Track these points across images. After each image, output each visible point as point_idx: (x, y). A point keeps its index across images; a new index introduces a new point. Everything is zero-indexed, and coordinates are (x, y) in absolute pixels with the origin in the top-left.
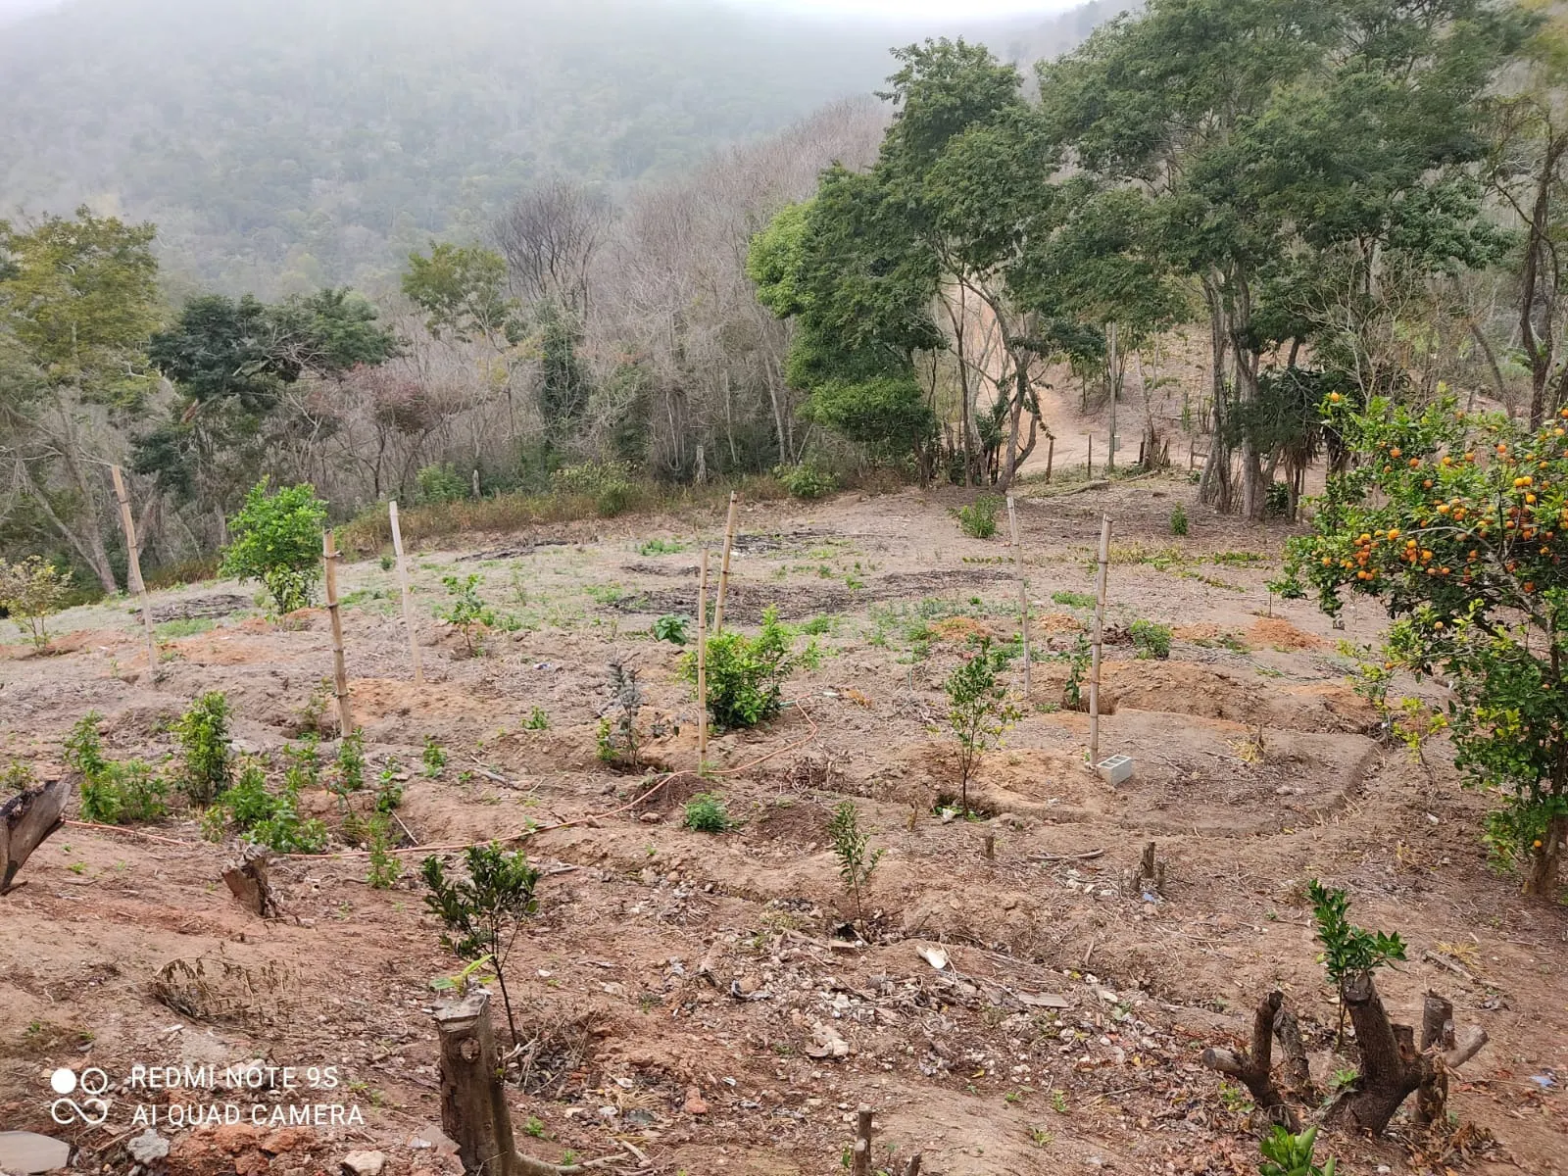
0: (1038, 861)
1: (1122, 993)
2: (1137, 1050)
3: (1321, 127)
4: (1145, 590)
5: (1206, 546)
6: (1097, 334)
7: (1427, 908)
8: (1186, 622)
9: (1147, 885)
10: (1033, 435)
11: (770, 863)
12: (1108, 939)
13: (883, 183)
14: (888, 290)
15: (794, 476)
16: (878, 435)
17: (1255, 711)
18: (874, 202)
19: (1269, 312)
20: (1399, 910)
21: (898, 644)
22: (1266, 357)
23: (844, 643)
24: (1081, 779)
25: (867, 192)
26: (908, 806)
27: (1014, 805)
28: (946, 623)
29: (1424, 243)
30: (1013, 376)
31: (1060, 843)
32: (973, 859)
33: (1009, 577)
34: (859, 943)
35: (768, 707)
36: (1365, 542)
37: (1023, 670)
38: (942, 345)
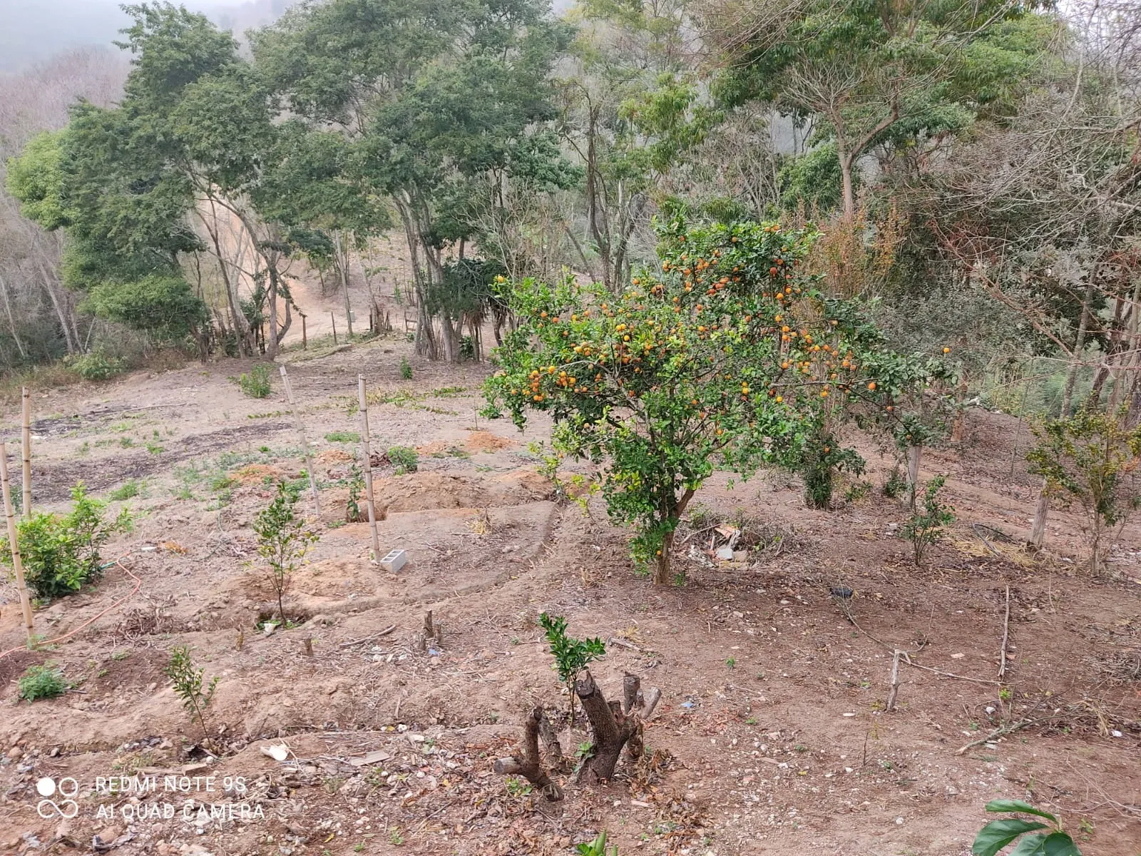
0: (348, 646)
1: (426, 732)
2: (444, 773)
3: (460, 91)
4: (392, 423)
5: (427, 385)
6: (326, 238)
7: (605, 609)
8: (424, 442)
9: (431, 642)
10: (288, 315)
11: (115, 712)
12: (410, 693)
13: (131, 118)
14: (149, 206)
15: (84, 362)
16: (157, 323)
17: (480, 498)
18: (126, 133)
19: (443, 220)
20: (590, 616)
21: (204, 495)
22: (445, 252)
23: (152, 502)
24: (370, 574)
25: (118, 125)
26: (235, 631)
27: (322, 606)
28: (243, 470)
29: (532, 173)
30: (266, 271)
31: (363, 628)
32: (297, 660)
33: (288, 426)
34: (209, 759)
35: (91, 572)
36: (535, 376)
37: (312, 499)
38: (202, 248)
